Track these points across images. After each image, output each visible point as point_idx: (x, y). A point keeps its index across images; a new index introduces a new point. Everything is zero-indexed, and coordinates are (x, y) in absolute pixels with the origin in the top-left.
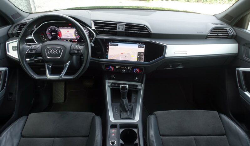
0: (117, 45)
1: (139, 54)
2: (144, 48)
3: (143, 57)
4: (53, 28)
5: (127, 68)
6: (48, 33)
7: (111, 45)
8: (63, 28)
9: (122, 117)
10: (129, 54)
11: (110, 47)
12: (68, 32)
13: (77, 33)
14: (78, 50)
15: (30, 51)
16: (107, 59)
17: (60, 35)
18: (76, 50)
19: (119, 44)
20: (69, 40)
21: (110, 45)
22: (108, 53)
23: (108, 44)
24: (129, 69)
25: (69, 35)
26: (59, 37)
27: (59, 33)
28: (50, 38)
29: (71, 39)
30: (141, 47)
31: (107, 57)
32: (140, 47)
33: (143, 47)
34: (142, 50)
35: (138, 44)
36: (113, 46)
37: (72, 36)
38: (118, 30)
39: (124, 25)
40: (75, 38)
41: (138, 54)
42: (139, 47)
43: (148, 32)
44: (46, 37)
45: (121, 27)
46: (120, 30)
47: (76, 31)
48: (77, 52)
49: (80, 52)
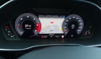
4: (28, 17)
6: (17, 25)
8: (45, 17)
12: (52, 23)
13: (66, 26)
17: (39, 28)
20: (51, 37)
25: (52, 28)
26: (36, 31)
27: (37, 25)
28: (21, 33)
29: (55, 34)
40: (62, 33)
44: (14, 32)
47: (64, 22)
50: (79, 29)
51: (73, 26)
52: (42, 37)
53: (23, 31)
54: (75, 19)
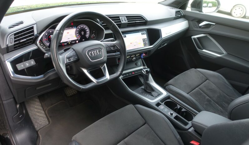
0: (125, 36)
3: (147, 42)
4: (51, 32)
5: (135, 55)
6: (44, 39)
9: (155, 96)
10: (136, 42)
12: (68, 33)
13: (78, 33)
14: (114, 46)
15: (68, 60)
19: (127, 35)
20: (69, 43)
24: (137, 56)
25: (69, 37)
28: (48, 44)
29: (71, 41)
32: (143, 34)
33: (145, 33)
34: (145, 36)
35: (141, 32)
37: (73, 37)
38: (122, 22)
39: (125, 17)
40: (76, 39)
41: (143, 41)
42: (142, 35)
43: (144, 20)
45: (123, 19)
46: (124, 22)
47: (76, 31)
48: (113, 48)
49: (116, 48)
50: (87, 34)
51: (83, 33)
52: (63, 45)
54: (83, 28)
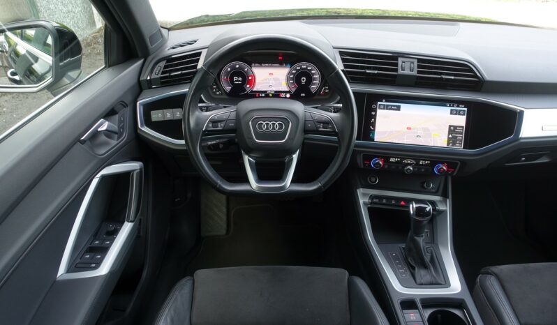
0: (398, 108)
1: (452, 130)
2: (464, 115)
3: (461, 137)
4: (237, 66)
5: (418, 161)
6: (223, 77)
7: (382, 107)
8: (261, 66)
9: (418, 281)
10: (425, 129)
11: (379, 111)
12: (271, 74)
13: (292, 79)
14: (326, 123)
15: (210, 125)
16: (373, 140)
17: (252, 82)
18: (320, 122)
19: (403, 106)
20: (271, 95)
21: (380, 108)
22: (374, 127)
23: (374, 106)
24: (422, 165)
25: (272, 82)
26: (248, 86)
27: (250, 78)
28: (228, 89)
29: (276, 92)
30: (458, 113)
31: (371, 135)
32: (456, 114)
33: (462, 113)
34: (461, 121)
35: (450, 106)
36: (387, 109)
37: (280, 84)
38: (400, 72)
39: (416, 61)
40: (287, 90)
41: (450, 130)
42: (451, 113)
43: (476, 76)
44: (219, 88)
45: (407, 65)
46: (407, 72)
47: (290, 73)
48: (323, 128)
49: (330, 128)
50: (314, 84)
51: (304, 80)
52: (257, 95)
53: (230, 86)
54: (306, 69)
